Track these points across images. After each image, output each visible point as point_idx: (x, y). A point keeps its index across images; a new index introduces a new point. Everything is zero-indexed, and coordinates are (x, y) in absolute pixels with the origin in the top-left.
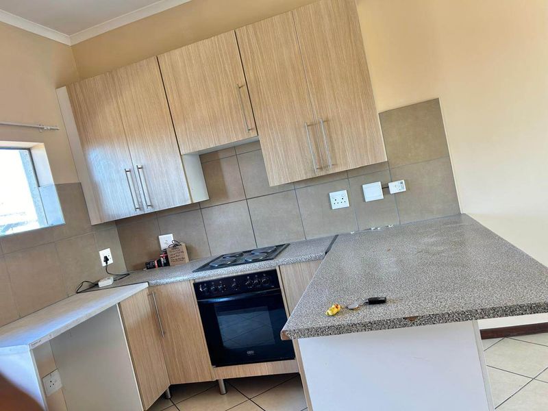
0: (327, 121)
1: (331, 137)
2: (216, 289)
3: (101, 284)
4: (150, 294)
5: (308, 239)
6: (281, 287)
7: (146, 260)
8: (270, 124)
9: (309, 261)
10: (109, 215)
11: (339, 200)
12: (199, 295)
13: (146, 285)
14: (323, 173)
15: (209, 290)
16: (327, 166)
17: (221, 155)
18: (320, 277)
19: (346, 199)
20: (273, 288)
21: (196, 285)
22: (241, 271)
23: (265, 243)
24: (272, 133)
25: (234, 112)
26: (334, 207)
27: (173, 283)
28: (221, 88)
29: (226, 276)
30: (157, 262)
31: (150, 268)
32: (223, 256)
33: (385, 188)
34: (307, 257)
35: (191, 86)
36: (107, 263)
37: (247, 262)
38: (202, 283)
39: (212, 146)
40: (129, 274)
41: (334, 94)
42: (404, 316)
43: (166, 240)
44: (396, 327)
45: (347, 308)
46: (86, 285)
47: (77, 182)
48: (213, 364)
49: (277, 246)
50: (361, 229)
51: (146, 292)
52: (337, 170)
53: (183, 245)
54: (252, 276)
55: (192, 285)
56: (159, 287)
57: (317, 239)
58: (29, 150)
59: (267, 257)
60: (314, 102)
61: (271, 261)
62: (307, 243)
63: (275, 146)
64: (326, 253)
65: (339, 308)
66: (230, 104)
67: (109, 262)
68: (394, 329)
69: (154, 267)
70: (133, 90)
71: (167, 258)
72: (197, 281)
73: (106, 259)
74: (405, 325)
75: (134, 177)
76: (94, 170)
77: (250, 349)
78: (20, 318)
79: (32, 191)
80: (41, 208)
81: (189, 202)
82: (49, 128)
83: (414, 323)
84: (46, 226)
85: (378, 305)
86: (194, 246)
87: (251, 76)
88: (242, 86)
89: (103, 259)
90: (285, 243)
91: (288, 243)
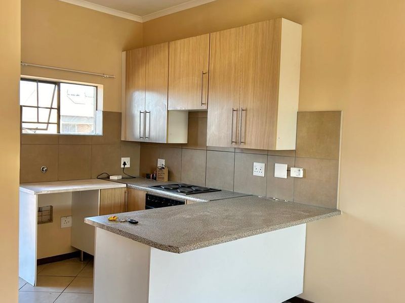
0: (246, 110)
1: (246, 122)
3: (111, 178)
5: (235, 191)
11: (258, 169)
13: (125, 185)
14: (236, 146)
19: (263, 170)
21: (147, 195)
26: (254, 174)
30: (152, 175)
31: (148, 178)
33: (289, 171)
36: (124, 166)
38: (150, 195)
43: (161, 163)
46: (105, 176)
47: (120, 112)
50: (268, 196)
51: (124, 190)
52: (245, 147)
53: (167, 169)
55: (145, 195)
58: (97, 87)
60: (242, 94)
64: (210, 201)
67: (126, 166)
69: (150, 178)
71: (156, 174)
73: (125, 164)
81: (166, 142)
82: (108, 76)
88: (206, 73)
89: (122, 163)
90: (219, 189)
91: (221, 189)
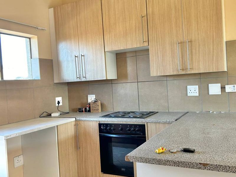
0: (191, 42)
1: (192, 52)
2: (110, 129)
3: (53, 115)
4: (75, 125)
5: (170, 111)
6: (147, 135)
7: (79, 107)
8: (157, 40)
9: (165, 123)
10: (63, 79)
11: (193, 91)
12: (101, 131)
13: (74, 119)
14: (183, 73)
15: (106, 129)
16: (187, 69)
17: (128, 55)
18: (165, 132)
19: (197, 91)
20: (142, 135)
21: (100, 125)
22: (125, 122)
23: (144, 109)
24: (157, 45)
25: (137, 31)
26: (188, 95)
27: (88, 121)
28: (132, 16)
29: (117, 123)
30: (85, 109)
31: (80, 112)
32: (119, 112)
33: (223, 88)
34: (165, 120)
35: (116, 13)
36: (59, 105)
37: (130, 117)
38: (103, 124)
39: (122, 49)
40: (69, 113)
41: (198, 26)
42: (200, 162)
43: (91, 98)
44: (194, 168)
45: (169, 151)
46: (45, 114)
47: (51, 59)
48: (102, 171)
49: (150, 112)
50: (204, 111)
51: (73, 123)
52: (193, 72)
53: (99, 102)
54: (131, 125)
55: (98, 125)
56: (80, 122)
57: (176, 113)
58: (30, 39)
59: (142, 116)
60: (185, 29)
61: (143, 119)
62: (169, 113)
63: (158, 53)
64: (176, 120)
65: (164, 150)
66: (136, 25)
67: (60, 104)
68: (193, 169)
69: (83, 111)
70: (86, 13)
71: (90, 107)
72: (101, 122)
73: (59, 103)
74: (200, 168)
75: (79, 60)
76: (60, 54)
77: (123, 167)
78: (9, 123)
79: (28, 60)
80: (30, 70)
81: (105, 79)
82: (41, 28)
83: (205, 168)
84: (31, 79)
85: (188, 153)
86: (105, 103)
87: (150, 10)
88: (144, 16)
89: (57, 102)
90: (156, 111)
91: (158, 111)
